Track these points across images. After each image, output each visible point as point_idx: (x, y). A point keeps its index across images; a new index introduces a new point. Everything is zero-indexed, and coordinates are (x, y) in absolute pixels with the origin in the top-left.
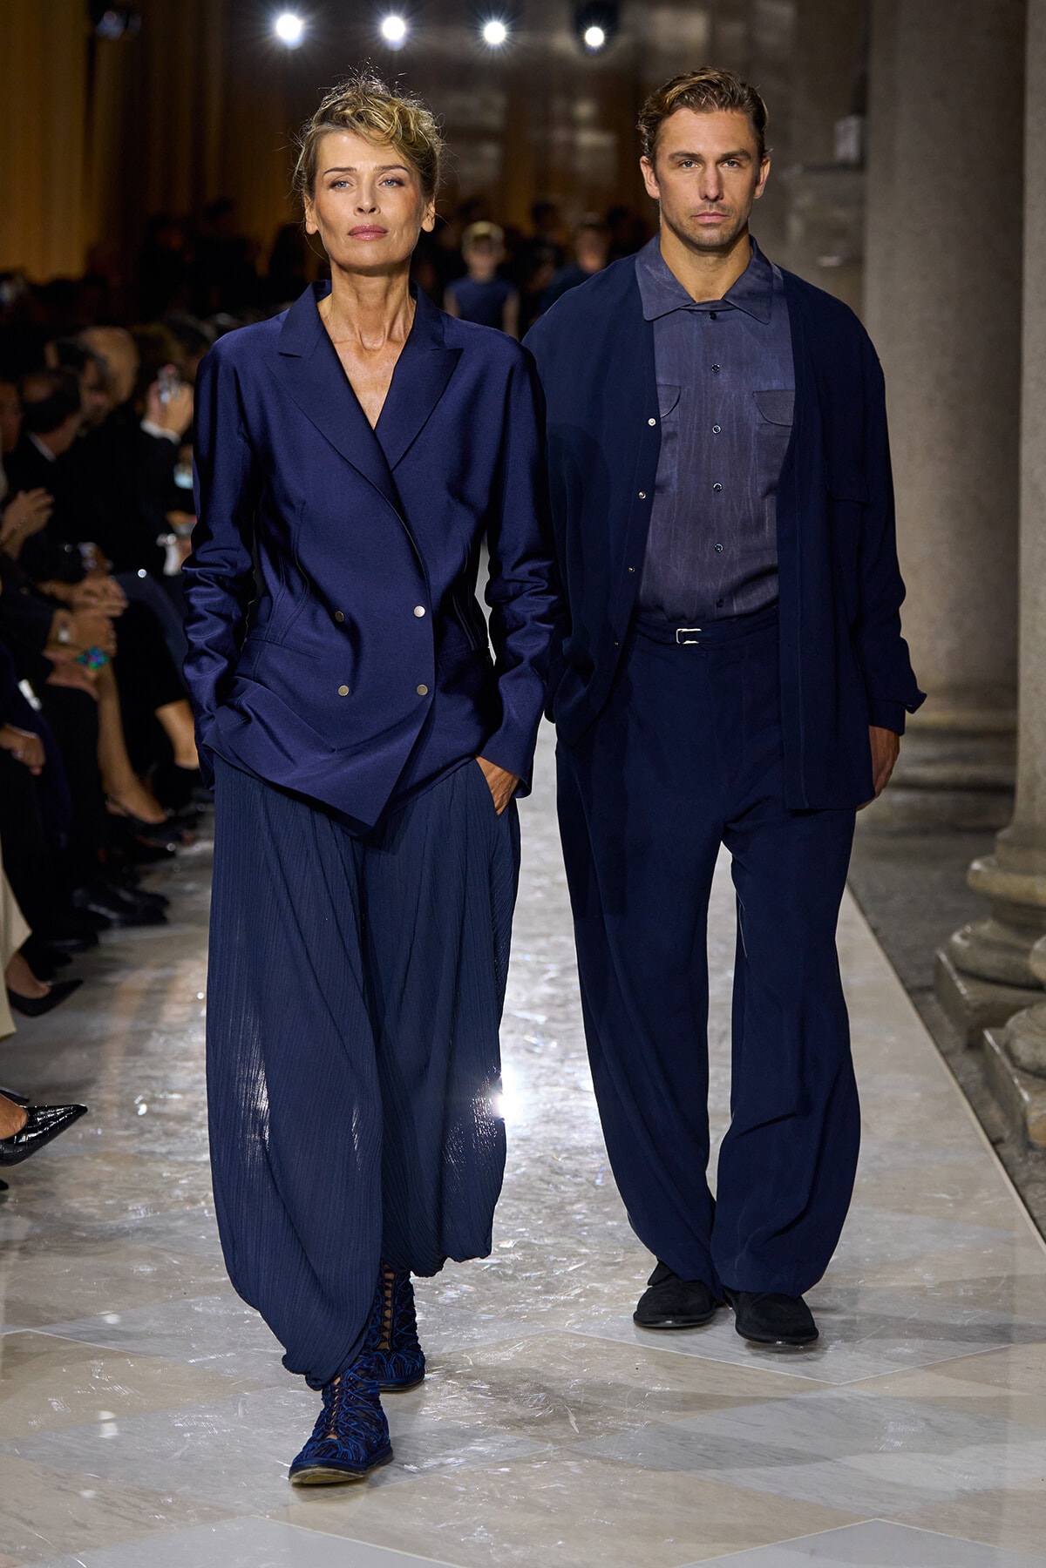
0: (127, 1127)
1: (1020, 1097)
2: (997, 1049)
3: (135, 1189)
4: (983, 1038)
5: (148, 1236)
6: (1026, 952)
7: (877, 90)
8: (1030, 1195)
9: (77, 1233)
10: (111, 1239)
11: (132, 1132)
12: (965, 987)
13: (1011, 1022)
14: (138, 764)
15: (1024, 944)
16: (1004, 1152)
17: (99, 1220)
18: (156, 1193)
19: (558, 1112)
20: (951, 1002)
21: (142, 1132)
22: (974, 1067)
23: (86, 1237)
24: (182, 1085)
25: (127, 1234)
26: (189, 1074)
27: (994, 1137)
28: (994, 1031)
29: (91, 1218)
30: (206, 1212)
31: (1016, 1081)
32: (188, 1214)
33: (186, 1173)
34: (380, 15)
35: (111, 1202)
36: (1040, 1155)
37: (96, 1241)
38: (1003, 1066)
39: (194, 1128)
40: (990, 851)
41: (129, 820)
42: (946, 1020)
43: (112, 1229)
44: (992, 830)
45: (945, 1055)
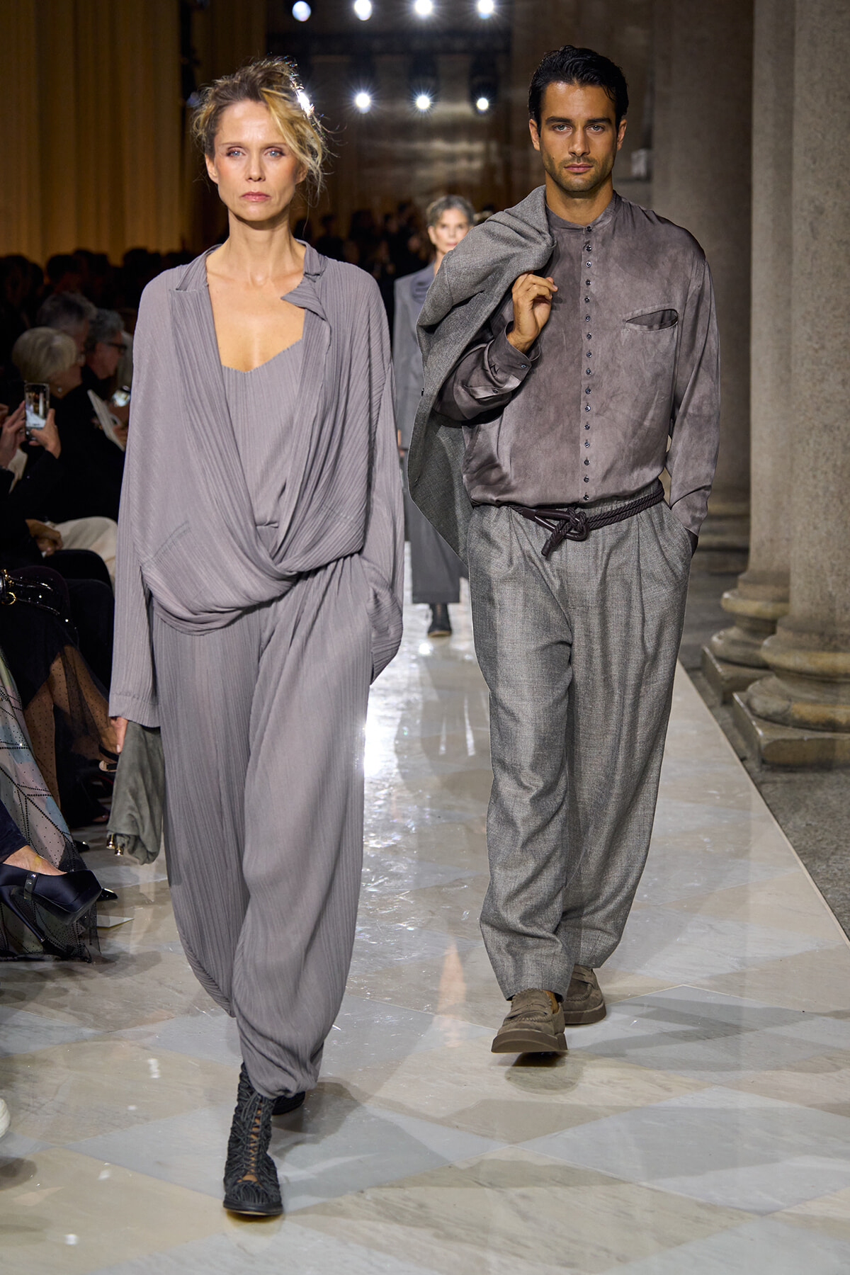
1: (757, 733)
2: (742, 704)
4: (732, 698)
6: (759, 647)
7: (658, 133)
8: (764, 791)
12: (721, 668)
13: (750, 688)
15: (756, 642)
16: (747, 766)
20: (713, 678)
22: (727, 715)
27: (742, 756)
28: (740, 693)
31: (754, 723)
34: (355, 93)
36: (769, 767)
38: (745, 714)
40: (735, 586)
42: (709, 687)
44: (736, 574)
45: (711, 708)
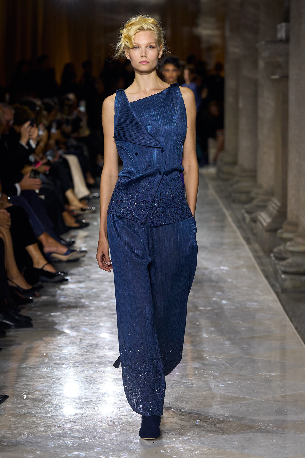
0: (20, 404)
3: (23, 427)
5: (30, 444)
9: (3, 444)
10: (16, 446)
11: (22, 406)
14: (20, 268)
17: (11, 439)
18: (32, 429)
19: (181, 397)
21: (25, 406)
23: (6, 445)
24: (39, 388)
25: (21, 444)
26: (42, 384)
29: (8, 438)
30: (51, 435)
32: (44, 436)
33: (42, 421)
35: (15, 432)
37: (10, 447)
39: (45, 404)
41: (18, 288)
43: (16, 442)
